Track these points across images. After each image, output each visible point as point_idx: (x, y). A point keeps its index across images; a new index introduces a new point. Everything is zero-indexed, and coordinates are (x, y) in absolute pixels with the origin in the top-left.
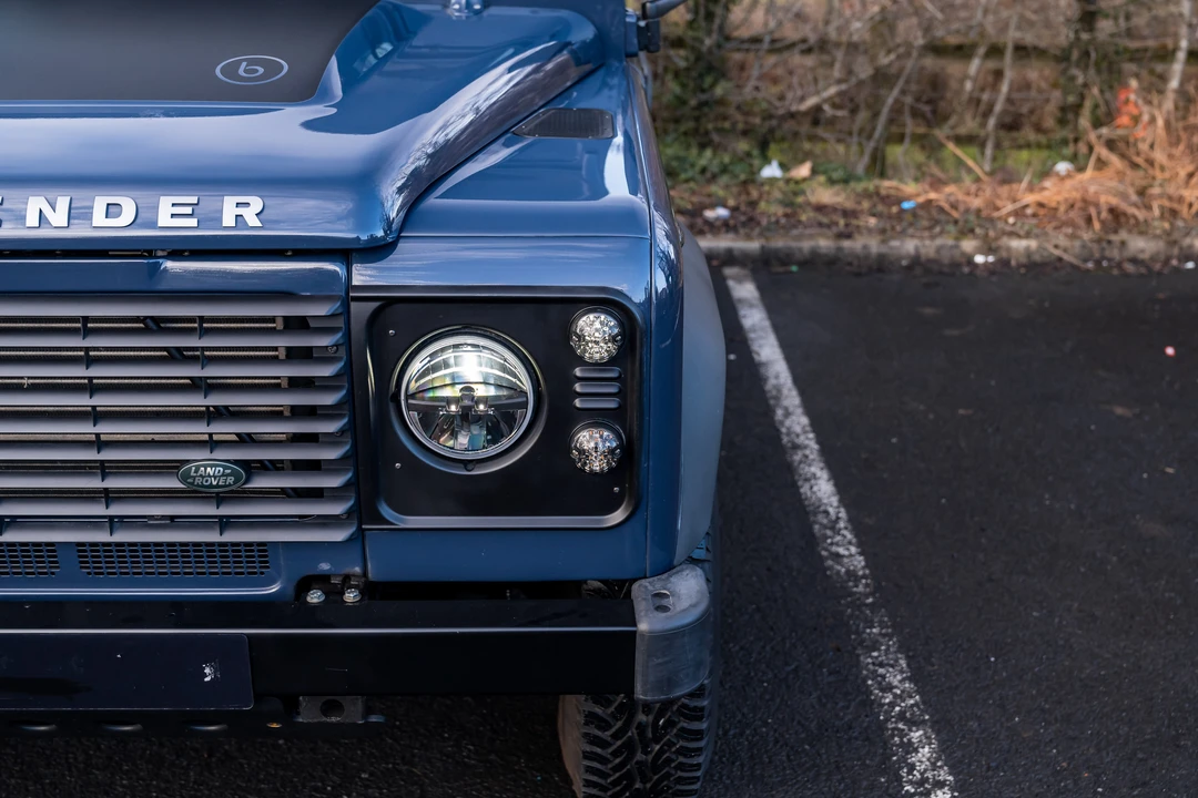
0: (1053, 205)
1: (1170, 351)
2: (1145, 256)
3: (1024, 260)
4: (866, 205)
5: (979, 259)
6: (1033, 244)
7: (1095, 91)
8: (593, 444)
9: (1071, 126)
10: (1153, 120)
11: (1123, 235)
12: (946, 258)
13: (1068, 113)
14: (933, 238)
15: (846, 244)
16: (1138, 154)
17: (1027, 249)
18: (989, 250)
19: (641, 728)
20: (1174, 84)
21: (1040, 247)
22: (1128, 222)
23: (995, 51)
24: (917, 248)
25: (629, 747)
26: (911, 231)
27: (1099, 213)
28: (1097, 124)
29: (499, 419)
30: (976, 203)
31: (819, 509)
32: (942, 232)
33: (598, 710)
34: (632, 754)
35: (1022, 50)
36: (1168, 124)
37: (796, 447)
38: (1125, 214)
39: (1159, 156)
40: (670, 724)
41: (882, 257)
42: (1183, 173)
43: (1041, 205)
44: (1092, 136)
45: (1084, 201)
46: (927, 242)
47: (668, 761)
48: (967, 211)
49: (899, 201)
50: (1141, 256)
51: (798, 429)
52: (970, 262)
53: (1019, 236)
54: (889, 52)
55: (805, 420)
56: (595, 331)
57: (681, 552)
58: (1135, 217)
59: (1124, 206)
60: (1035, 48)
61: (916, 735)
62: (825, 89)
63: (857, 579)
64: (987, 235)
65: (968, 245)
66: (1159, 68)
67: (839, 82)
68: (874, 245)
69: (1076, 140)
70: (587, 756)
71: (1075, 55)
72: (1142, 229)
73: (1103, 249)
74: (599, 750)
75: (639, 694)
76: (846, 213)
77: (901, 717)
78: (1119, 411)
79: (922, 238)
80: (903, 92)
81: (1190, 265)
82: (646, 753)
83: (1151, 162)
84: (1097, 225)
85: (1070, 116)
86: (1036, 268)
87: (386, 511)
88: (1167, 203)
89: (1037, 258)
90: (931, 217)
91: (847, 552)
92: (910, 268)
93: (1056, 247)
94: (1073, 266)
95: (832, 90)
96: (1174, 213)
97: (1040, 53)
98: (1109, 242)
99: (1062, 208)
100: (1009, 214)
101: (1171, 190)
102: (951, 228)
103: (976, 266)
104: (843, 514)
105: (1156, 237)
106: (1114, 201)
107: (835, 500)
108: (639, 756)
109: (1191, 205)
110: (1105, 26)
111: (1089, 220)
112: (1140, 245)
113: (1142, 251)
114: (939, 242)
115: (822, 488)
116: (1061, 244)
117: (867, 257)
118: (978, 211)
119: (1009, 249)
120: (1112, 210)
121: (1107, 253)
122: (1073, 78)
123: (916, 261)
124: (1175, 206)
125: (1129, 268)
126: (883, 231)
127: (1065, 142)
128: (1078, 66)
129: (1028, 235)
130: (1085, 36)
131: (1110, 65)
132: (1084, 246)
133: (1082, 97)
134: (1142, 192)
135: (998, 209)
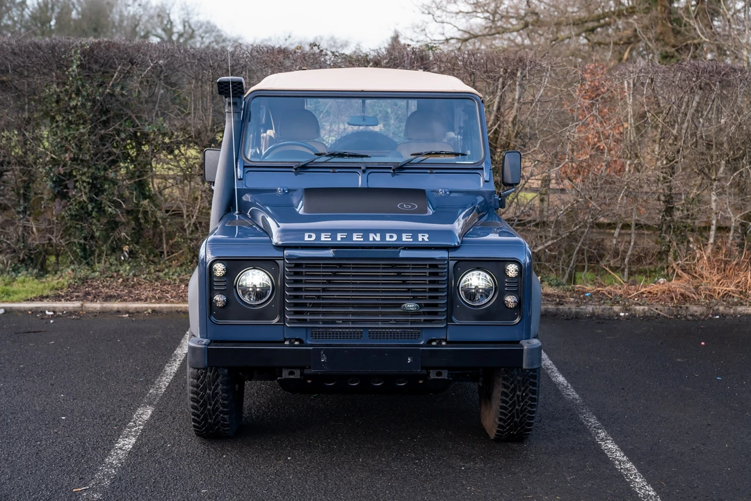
0: (655, 292)
1: (703, 343)
2: (698, 314)
3: (642, 315)
4: (568, 294)
5: (622, 314)
6: (646, 308)
7: (675, 244)
8: (510, 300)
9: (665, 261)
10: (701, 257)
11: (688, 305)
12: (606, 313)
13: (662, 255)
14: (600, 305)
15: (561, 307)
16: (696, 273)
17: (643, 310)
18: (626, 310)
19: (518, 396)
20: (711, 240)
21: (649, 309)
22: (690, 300)
23: (626, 226)
24: (593, 308)
25: (514, 404)
26: (590, 302)
27: (676, 296)
28: (675, 259)
29: (486, 292)
30: (620, 292)
31: (559, 384)
32: (604, 303)
33: (505, 390)
34: (515, 406)
35: (639, 226)
36: (709, 258)
37: (548, 369)
38: (689, 297)
39: (705, 273)
40: (527, 395)
41: (577, 313)
42: (715, 279)
43: (650, 292)
44: (674, 265)
45: (670, 291)
46: (598, 307)
47: (526, 409)
48: (616, 295)
49: (584, 293)
50: (696, 314)
51: (548, 364)
52: (618, 315)
53: (640, 305)
54: (576, 225)
55: (550, 362)
56: (512, 270)
57: (532, 334)
58: (693, 297)
59: (687, 293)
60: (645, 225)
61: (600, 431)
62: (546, 242)
63: (577, 400)
64: (625, 304)
65: (616, 308)
66: (705, 234)
67: (552, 239)
68: (574, 308)
69: (667, 268)
70: (502, 407)
71: (664, 228)
72: (697, 303)
73: (678, 310)
74: (504, 405)
75: (525, 366)
76: (558, 297)
77: (595, 427)
78: (679, 360)
79: (595, 305)
80: (583, 244)
81: (717, 317)
82: (519, 406)
83: (701, 276)
84: (676, 301)
85: (664, 256)
86: (646, 318)
87: (454, 319)
88: (708, 292)
89: (648, 314)
90: (600, 297)
91: (572, 394)
92: (591, 317)
93: (657, 309)
94: (664, 317)
95: (550, 243)
96: (711, 296)
97: (648, 227)
98: (681, 307)
99: (659, 294)
100: (635, 297)
101: (710, 287)
102: (608, 301)
103: (621, 316)
104: (569, 385)
105: (702, 305)
106: (683, 291)
107: (566, 382)
108: (517, 407)
109: (719, 293)
110: (677, 214)
111: (672, 299)
112: (695, 309)
113: (696, 312)
114: (603, 307)
115: (561, 379)
116: (660, 309)
117: (571, 313)
118: (621, 296)
119: (635, 310)
120: (682, 295)
121: (680, 312)
122: (664, 238)
123: (593, 314)
124: (712, 294)
125: (690, 318)
126: (578, 302)
127: (662, 269)
128: (665, 233)
129: (643, 305)
130: (668, 219)
131: (682, 232)
132: (669, 309)
133: (670, 248)
134: (696, 288)
135: (629, 295)
